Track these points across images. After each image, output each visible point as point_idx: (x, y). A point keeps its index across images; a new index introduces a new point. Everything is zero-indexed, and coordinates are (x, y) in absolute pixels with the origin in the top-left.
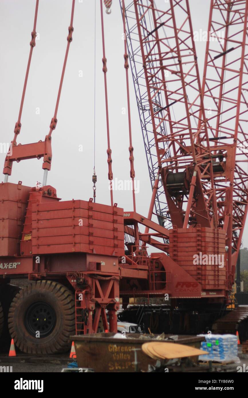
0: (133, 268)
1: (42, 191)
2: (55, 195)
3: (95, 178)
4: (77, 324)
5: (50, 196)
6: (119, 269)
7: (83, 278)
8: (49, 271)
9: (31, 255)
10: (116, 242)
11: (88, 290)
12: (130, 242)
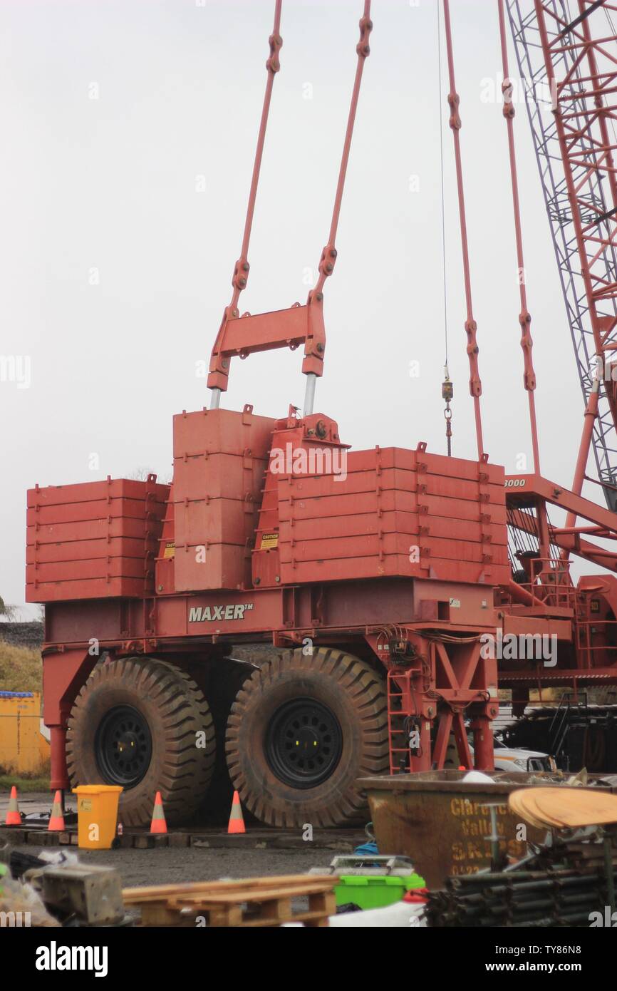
0: (535, 614)
1: (303, 427)
2: (336, 437)
3: (449, 389)
4: (394, 753)
5: (322, 439)
6: (500, 616)
7: (406, 639)
8: (322, 625)
9: (278, 584)
10: (487, 550)
11: (420, 669)
12: (529, 549)
